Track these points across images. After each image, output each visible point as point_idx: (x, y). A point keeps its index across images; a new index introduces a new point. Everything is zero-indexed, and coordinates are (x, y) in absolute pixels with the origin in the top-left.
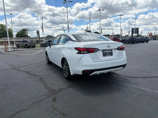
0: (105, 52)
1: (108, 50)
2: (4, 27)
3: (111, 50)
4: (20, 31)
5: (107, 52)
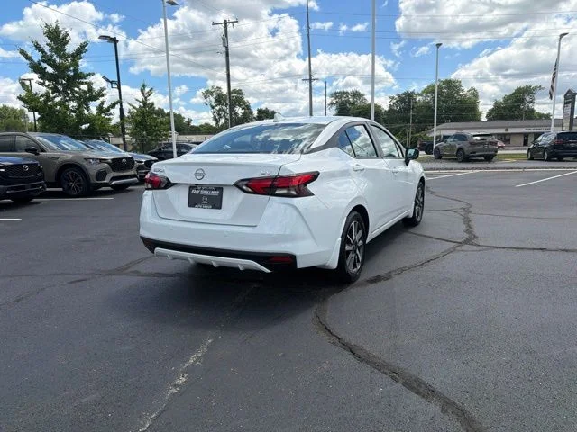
0: (198, 192)
1: (208, 188)
2: (456, 87)
3: (220, 189)
4: (507, 99)
5: (203, 192)
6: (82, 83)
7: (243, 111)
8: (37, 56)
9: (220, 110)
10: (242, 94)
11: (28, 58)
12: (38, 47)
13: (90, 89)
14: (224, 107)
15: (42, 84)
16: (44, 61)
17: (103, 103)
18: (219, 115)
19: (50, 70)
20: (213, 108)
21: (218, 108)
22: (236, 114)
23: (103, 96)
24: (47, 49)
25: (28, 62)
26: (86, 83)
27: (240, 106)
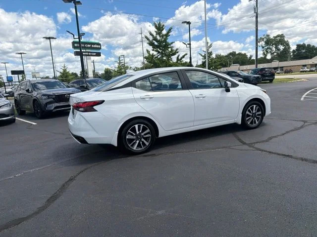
6: (169, 48)
7: (283, 48)
8: (151, 38)
9: (268, 48)
10: (284, 37)
11: (148, 39)
12: (151, 34)
13: (172, 50)
14: (271, 47)
15: (153, 50)
16: (153, 40)
17: (178, 56)
18: (267, 52)
19: (156, 43)
20: (263, 47)
21: (266, 47)
22: (279, 50)
23: (178, 52)
24: (155, 34)
25: (148, 41)
26: (170, 47)
27: (282, 44)
